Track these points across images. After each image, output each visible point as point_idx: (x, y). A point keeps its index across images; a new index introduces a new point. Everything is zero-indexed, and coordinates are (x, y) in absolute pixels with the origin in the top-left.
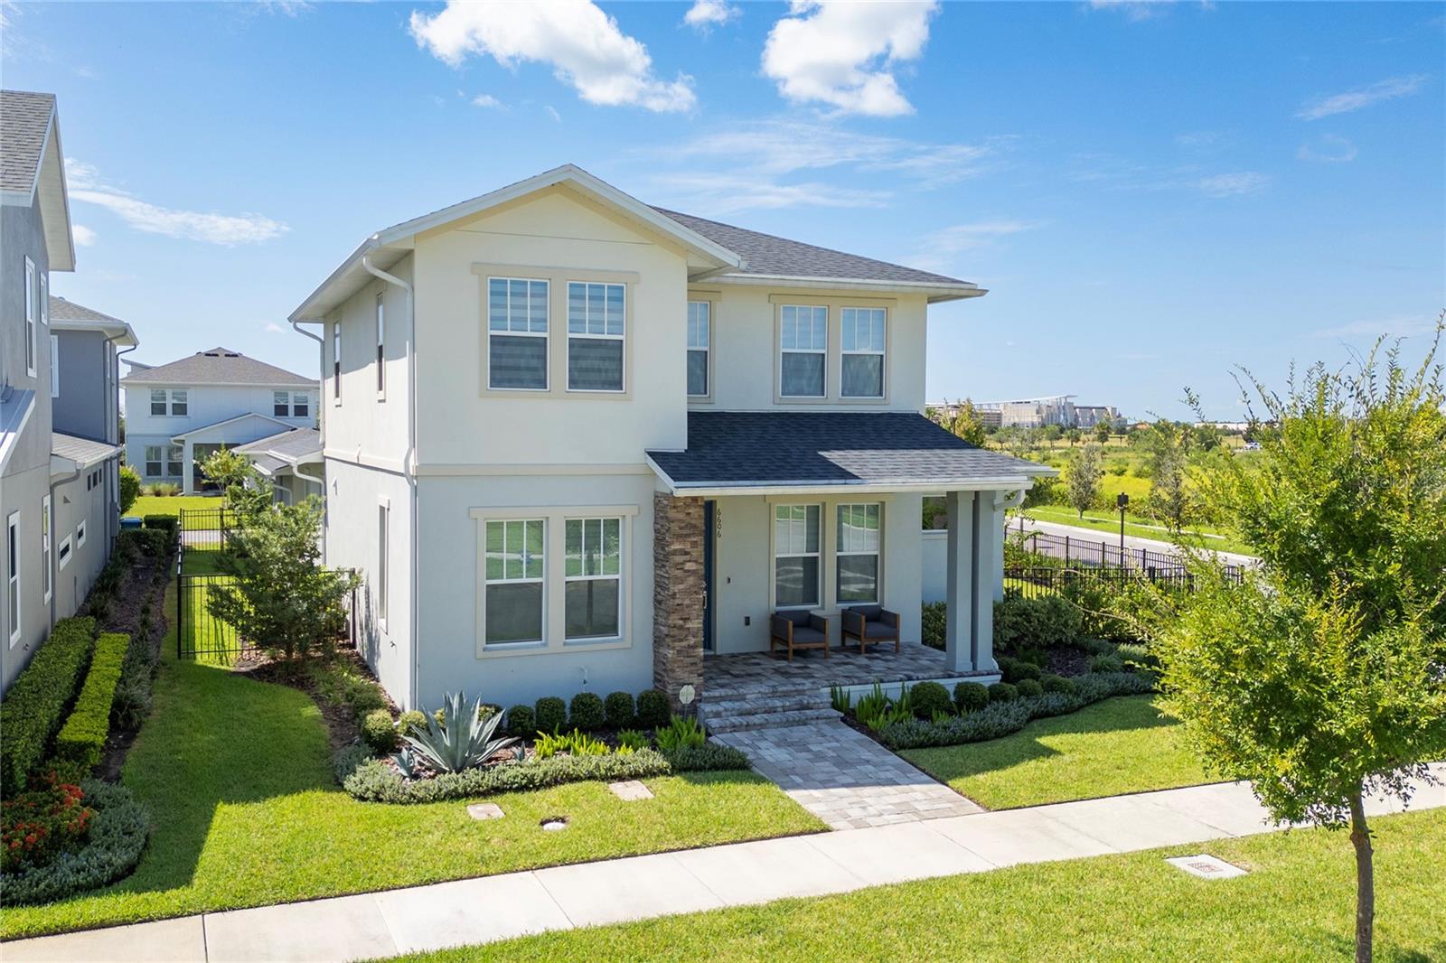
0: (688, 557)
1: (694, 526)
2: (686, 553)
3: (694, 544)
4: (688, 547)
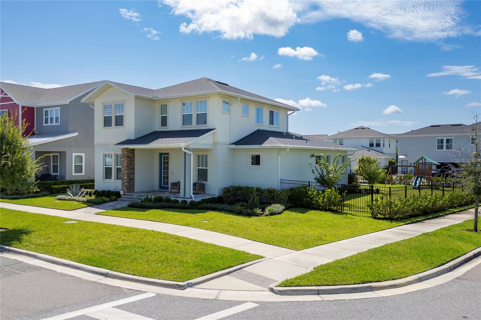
0: (124, 162)
1: (125, 155)
2: (124, 161)
3: (125, 159)
4: (124, 160)
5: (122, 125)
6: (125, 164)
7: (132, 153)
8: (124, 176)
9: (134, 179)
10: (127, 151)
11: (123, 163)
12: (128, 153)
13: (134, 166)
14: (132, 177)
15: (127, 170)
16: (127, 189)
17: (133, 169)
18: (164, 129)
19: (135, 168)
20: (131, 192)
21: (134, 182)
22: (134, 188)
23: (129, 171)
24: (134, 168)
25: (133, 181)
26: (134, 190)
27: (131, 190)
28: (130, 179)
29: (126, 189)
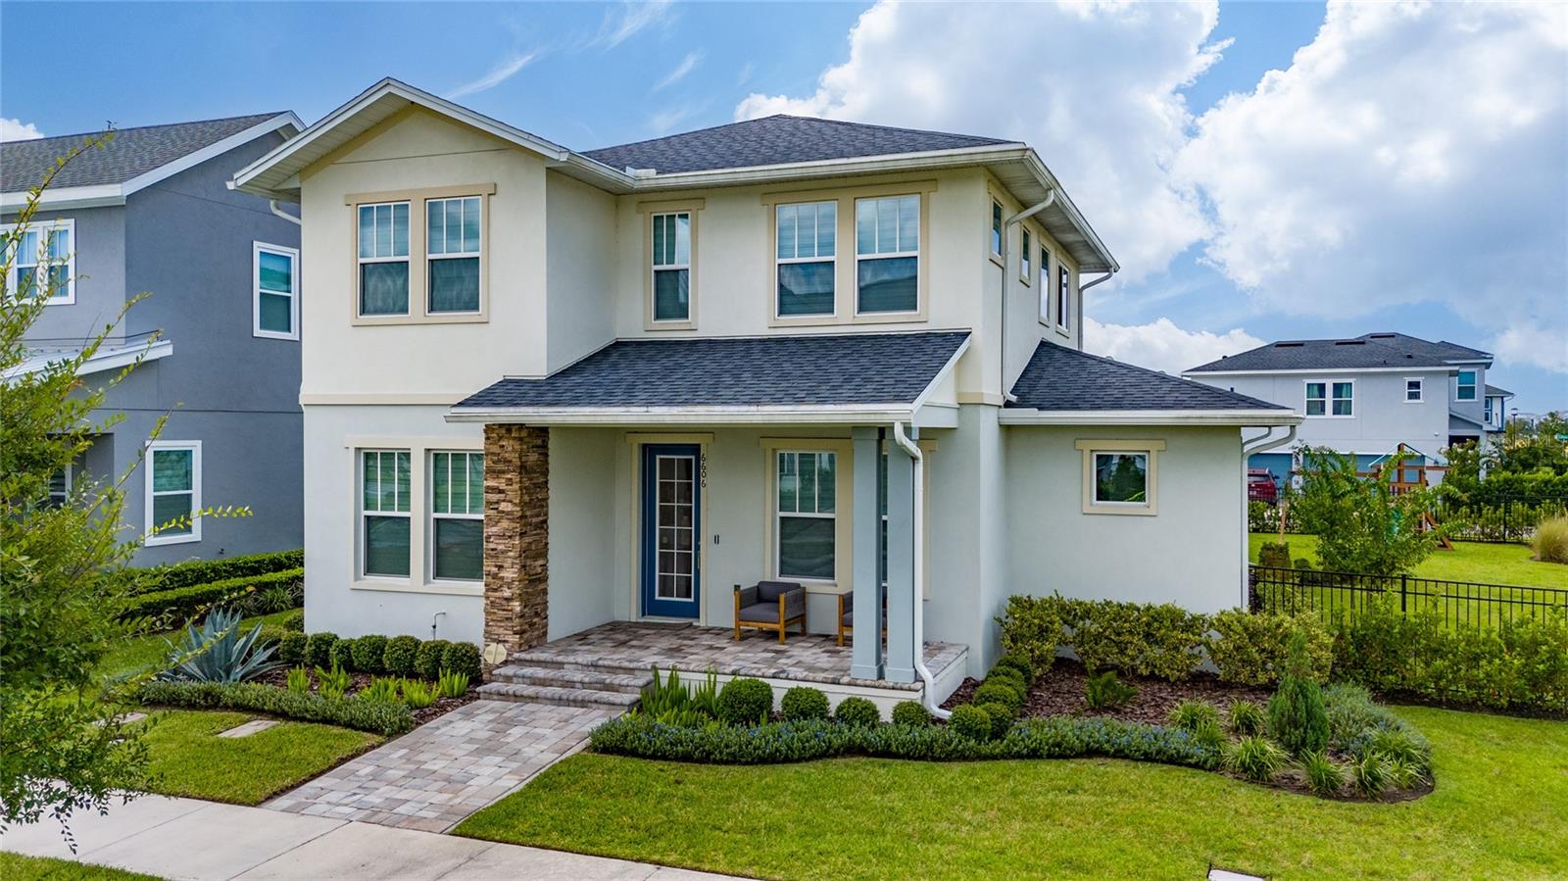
1: (508, 460)
3: (510, 482)
4: (503, 486)
5: (472, 304)
6: (503, 506)
7: (537, 447)
8: (500, 567)
9: (545, 579)
10: (521, 439)
11: (494, 497)
12: (525, 447)
13: (546, 514)
14: (539, 570)
15: (522, 535)
16: (522, 633)
17: (542, 528)
18: (672, 330)
19: (549, 522)
20: (535, 643)
21: (545, 592)
22: (546, 625)
23: (527, 540)
24: (545, 522)
25: (541, 587)
26: (545, 634)
27: (536, 633)
28: (531, 581)
29: (515, 633)
